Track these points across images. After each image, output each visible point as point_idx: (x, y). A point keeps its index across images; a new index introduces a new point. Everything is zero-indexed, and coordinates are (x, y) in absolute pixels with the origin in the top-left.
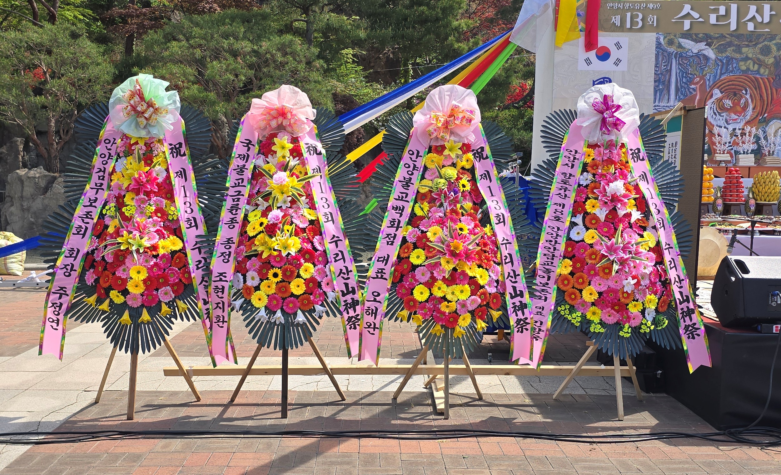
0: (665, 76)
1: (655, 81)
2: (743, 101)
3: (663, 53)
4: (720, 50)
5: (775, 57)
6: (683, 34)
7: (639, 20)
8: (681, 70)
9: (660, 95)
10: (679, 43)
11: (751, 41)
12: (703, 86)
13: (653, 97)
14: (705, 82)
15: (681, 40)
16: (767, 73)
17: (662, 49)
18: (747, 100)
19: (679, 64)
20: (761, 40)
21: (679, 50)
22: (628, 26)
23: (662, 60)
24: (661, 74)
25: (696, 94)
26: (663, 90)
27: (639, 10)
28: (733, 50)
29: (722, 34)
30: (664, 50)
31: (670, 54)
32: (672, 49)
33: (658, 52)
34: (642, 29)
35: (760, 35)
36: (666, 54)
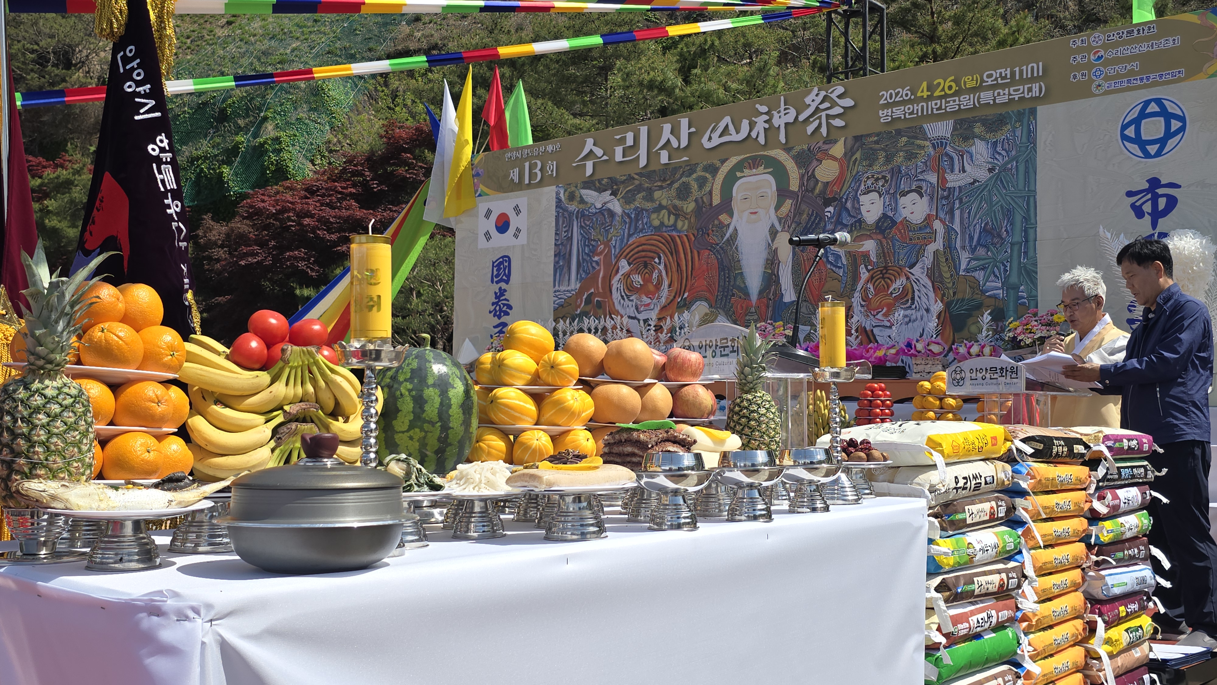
0: (565, 246)
1: (555, 256)
2: (655, 275)
3: (563, 214)
4: (628, 199)
5: (696, 201)
6: (585, 183)
7: (537, 171)
8: (583, 236)
9: (560, 275)
10: (581, 197)
11: (665, 180)
12: (608, 256)
13: (552, 279)
14: (610, 251)
15: (584, 192)
16: (686, 227)
17: (562, 208)
18: (660, 272)
19: (581, 227)
20: (677, 176)
21: (581, 206)
22: (527, 181)
23: (563, 223)
24: (562, 244)
25: (600, 270)
26: (563, 266)
27: (537, 157)
28: (644, 198)
29: (629, 175)
30: (565, 210)
31: (571, 214)
32: (573, 207)
33: (558, 212)
34: (541, 184)
35: (676, 169)
36: (566, 215)
